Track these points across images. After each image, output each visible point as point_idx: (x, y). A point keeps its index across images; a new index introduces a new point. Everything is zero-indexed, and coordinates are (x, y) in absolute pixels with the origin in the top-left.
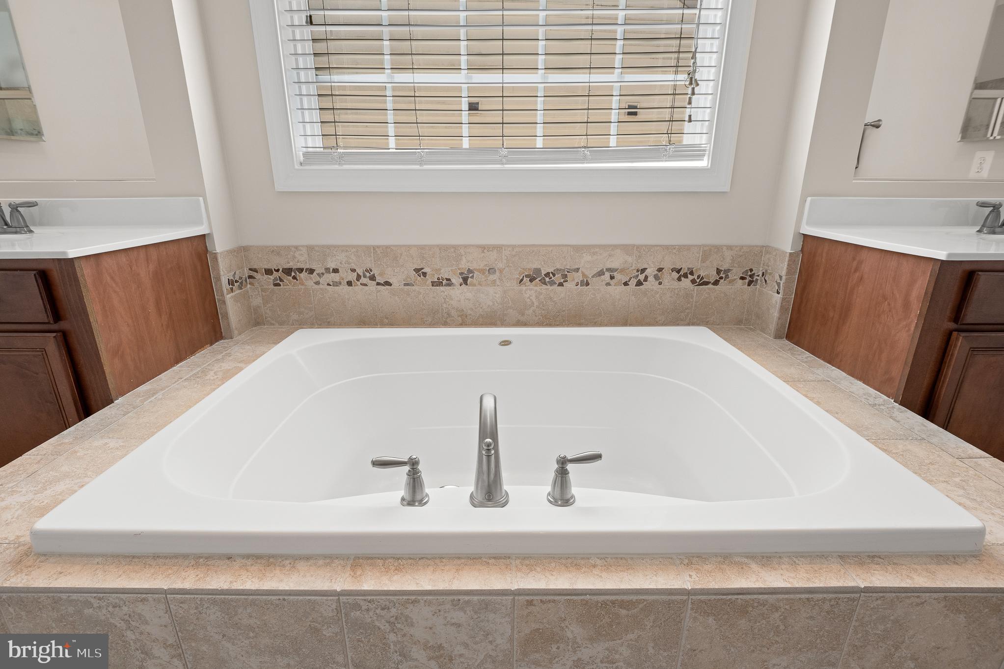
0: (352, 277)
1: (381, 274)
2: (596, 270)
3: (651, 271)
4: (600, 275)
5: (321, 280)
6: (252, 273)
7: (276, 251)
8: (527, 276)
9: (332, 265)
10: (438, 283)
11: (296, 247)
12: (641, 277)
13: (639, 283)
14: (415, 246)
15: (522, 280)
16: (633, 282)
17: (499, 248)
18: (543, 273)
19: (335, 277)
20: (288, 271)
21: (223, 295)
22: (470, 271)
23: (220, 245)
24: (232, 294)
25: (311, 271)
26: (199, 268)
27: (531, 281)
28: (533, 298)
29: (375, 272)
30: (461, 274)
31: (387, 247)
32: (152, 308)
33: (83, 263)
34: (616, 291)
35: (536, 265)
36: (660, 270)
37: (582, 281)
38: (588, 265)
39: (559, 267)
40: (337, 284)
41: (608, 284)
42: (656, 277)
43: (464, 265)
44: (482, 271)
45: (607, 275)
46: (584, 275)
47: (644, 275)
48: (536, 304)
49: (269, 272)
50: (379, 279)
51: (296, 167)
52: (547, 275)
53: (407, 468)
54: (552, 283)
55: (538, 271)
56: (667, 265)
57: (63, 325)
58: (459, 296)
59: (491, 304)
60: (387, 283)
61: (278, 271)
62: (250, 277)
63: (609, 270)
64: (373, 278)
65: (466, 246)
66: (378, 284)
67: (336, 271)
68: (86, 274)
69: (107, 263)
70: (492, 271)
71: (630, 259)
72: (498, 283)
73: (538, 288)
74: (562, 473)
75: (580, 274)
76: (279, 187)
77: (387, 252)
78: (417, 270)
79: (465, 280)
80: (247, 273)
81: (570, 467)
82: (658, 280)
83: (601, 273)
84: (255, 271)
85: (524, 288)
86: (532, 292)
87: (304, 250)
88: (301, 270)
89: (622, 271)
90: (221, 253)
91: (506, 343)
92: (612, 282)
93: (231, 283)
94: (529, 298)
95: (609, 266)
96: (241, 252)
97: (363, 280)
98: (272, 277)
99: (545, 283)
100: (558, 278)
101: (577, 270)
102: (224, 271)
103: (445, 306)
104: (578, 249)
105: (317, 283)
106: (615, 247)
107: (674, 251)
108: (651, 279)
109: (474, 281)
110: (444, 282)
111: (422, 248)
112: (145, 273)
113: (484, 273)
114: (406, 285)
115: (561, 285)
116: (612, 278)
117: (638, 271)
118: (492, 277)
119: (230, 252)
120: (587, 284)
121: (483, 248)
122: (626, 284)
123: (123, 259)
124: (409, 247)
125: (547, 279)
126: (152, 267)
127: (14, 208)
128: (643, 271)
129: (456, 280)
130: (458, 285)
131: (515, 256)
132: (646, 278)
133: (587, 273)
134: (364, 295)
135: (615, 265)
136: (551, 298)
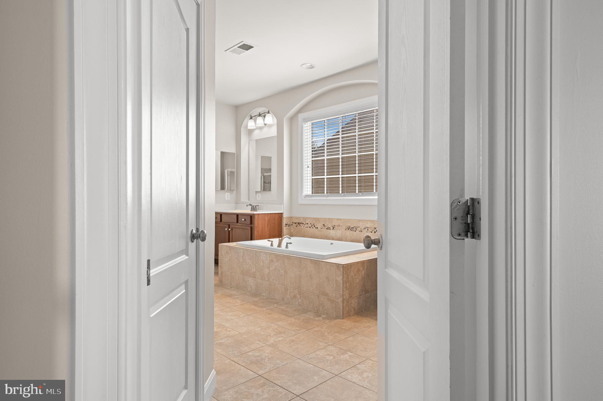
0: (310, 226)
1: (316, 225)
2: (364, 227)
5: (305, 226)
6: (293, 224)
7: (297, 218)
8: (347, 228)
9: (307, 223)
10: (327, 229)
11: (301, 217)
12: (375, 230)
13: (375, 232)
14: (323, 218)
16: (373, 232)
17: (341, 219)
19: (307, 225)
20: (299, 223)
21: (283, 227)
23: (285, 216)
24: (286, 227)
25: (303, 224)
26: (279, 220)
27: (348, 229)
28: (349, 235)
29: (315, 225)
30: (333, 226)
31: (318, 218)
32: (266, 226)
33: (256, 215)
35: (349, 225)
37: (360, 230)
38: (362, 226)
39: (355, 226)
40: (307, 227)
41: (367, 232)
43: (333, 224)
44: (337, 226)
45: (367, 229)
46: (361, 229)
49: (295, 223)
50: (316, 227)
51: (303, 198)
52: (352, 228)
53: (271, 242)
54: (353, 231)
55: (350, 227)
57: (252, 225)
58: (332, 233)
59: (339, 235)
60: (317, 228)
61: (297, 223)
62: (292, 224)
63: (367, 227)
64: (314, 226)
65: (334, 219)
66: (316, 228)
67: (307, 224)
68: (256, 217)
69: (260, 215)
70: (339, 226)
71: (372, 225)
72: (341, 229)
75: (359, 228)
76: (300, 203)
77: (318, 220)
78: (323, 225)
79: (333, 228)
80: (291, 223)
83: (365, 228)
84: (293, 223)
85: (346, 231)
86: (349, 233)
87: (302, 218)
88: (301, 223)
89: (370, 228)
90: (285, 218)
91: (332, 244)
92: (368, 231)
93: (286, 225)
94: (348, 234)
95: (367, 226)
96: (290, 218)
97: (313, 227)
98: (296, 225)
100: (354, 229)
101: (359, 227)
102: (285, 222)
103: (329, 235)
104: (359, 221)
105: (304, 227)
106: (368, 221)
110: (329, 228)
111: (325, 219)
112: (267, 218)
113: (337, 227)
114: (321, 229)
115: (355, 231)
116: (368, 230)
117: (374, 228)
118: (339, 228)
119: (288, 218)
120: (362, 232)
121: (338, 219)
122: (371, 232)
123: (263, 215)
124: (322, 218)
126: (268, 218)
127: (256, 206)
128: (376, 228)
129: (332, 228)
130: (332, 229)
131: (344, 222)
132: (377, 230)
133: (361, 228)
134: (313, 230)
135: (368, 226)
136: (353, 235)
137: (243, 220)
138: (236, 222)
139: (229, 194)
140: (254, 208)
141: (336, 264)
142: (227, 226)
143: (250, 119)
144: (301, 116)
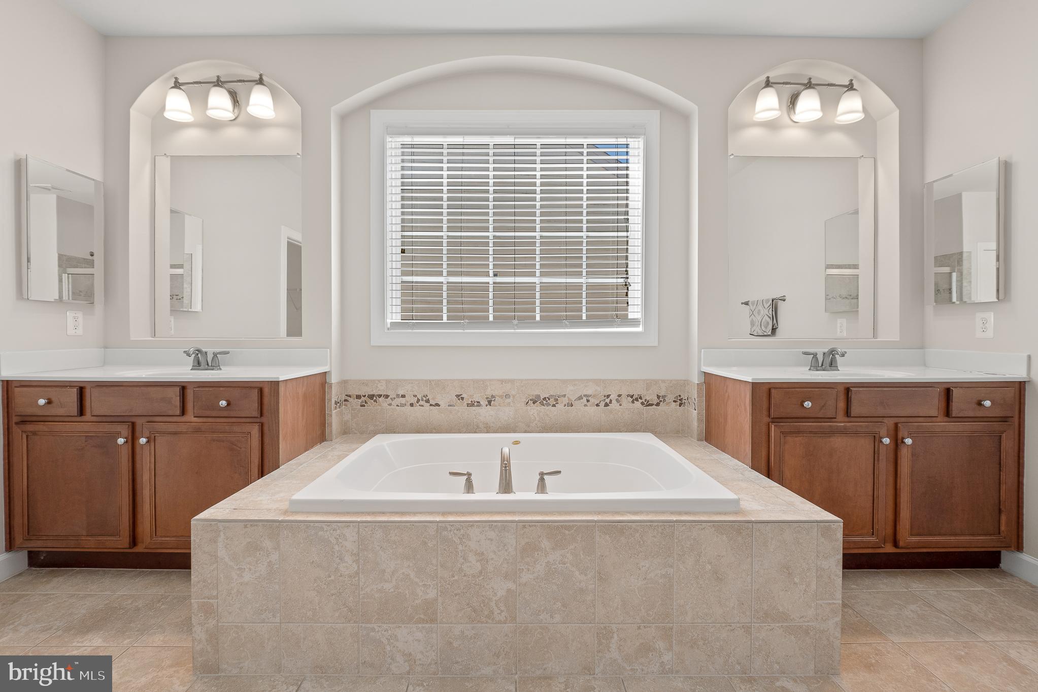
0: (414, 400)
1: (433, 399)
2: (577, 396)
3: (613, 397)
4: (580, 399)
5: (393, 403)
6: (348, 398)
7: (365, 383)
8: (531, 400)
9: (401, 393)
10: (471, 405)
11: (379, 381)
12: (608, 401)
13: (606, 405)
14: (457, 380)
15: (528, 402)
16: (603, 404)
17: (512, 381)
18: (542, 398)
19: (403, 400)
20: (371, 397)
21: (331, 411)
22: (493, 396)
23: (334, 379)
24: (335, 411)
25: (387, 397)
26: (321, 392)
27: (534, 403)
28: (536, 415)
29: (430, 397)
30: (487, 398)
31: (439, 381)
32: (300, 415)
33: (281, 384)
34: (591, 410)
35: (537, 393)
36: (620, 396)
37: (568, 403)
38: (572, 392)
39: (552, 393)
40: (403, 405)
41: (585, 405)
42: (617, 401)
43: (489, 393)
44: (501, 397)
45: (585, 399)
46: (569, 399)
47: (609, 399)
48: (537, 419)
49: (358, 397)
50: (432, 402)
51: (386, 331)
52: (545, 399)
53: (466, 477)
54: (548, 405)
55: (538, 396)
56: (624, 393)
57: (263, 419)
58: (485, 413)
59: (507, 419)
60: (437, 405)
61: (365, 396)
62: (346, 400)
63: (585, 396)
64: (428, 401)
65: (490, 380)
66: (431, 405)
67: (403, 396)
68: (282, 390)
69: (289, 385)
70: (507, 396)
71: (599, 389)
72: (512, 404)
73: (538, 408)
74: (542, 480)
75: (566, 398)
76: (373, 343)
77: (439, 384)
78: (458, 396)
79: (490, 402)
80: (344, 397)
81: (546, 477)
82: (619, 402)
83: (580, 398)
84: (350, 396)
85: (529, 408)
86: (535, 411)
87: (384, 382)
88: (380, 396)
89: (594, 396)
90: (334, 383)
91: (516, 443)
92: (588, 404)
93: (336, 403)
94: (532, 415)
95: (585, 393)
96: (344, 383)
97: (421, 403)
98: (360, 401)
99: (543, 405)
100: (552, 401)
101: (565, 396)
102: (335, 394)
103: (475, 420)
104: (565, 382)
105: (390, 405)
106: (588, 380)
107: (628, 383)
108: (614, 402)
109: (496, 403)
110: (476, 404)
111: (462, 381)
112: (301, 393)
113: (502, 398)
114: (449, 406)
115: (554, 406)
116: (588, 401)
117: (605, 396)
118: (508, 400)
119: (338, 383)
120: (572, 405)
121: (502, 381)
122: (597, 405)
123: (295, 383)
124: (454, 380)
125: (545, 402)
126: (304, 389)
127: (215, 355)
128: (608, 396)
129: (484, 402)
130: (484, 405)
131: (523, 386)
132: (611, 401)
133: (571, 398)
134: (421, 413)
135: (589, 392)
136: (547, 415)
137: (223, 403)
138: (178, 412)
139: (80, 315)
140: (200, 360)
141: (817, 522)
142: (125, 430)
143: (173, 87)
144: (379, 117)
